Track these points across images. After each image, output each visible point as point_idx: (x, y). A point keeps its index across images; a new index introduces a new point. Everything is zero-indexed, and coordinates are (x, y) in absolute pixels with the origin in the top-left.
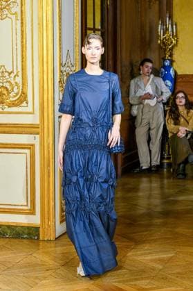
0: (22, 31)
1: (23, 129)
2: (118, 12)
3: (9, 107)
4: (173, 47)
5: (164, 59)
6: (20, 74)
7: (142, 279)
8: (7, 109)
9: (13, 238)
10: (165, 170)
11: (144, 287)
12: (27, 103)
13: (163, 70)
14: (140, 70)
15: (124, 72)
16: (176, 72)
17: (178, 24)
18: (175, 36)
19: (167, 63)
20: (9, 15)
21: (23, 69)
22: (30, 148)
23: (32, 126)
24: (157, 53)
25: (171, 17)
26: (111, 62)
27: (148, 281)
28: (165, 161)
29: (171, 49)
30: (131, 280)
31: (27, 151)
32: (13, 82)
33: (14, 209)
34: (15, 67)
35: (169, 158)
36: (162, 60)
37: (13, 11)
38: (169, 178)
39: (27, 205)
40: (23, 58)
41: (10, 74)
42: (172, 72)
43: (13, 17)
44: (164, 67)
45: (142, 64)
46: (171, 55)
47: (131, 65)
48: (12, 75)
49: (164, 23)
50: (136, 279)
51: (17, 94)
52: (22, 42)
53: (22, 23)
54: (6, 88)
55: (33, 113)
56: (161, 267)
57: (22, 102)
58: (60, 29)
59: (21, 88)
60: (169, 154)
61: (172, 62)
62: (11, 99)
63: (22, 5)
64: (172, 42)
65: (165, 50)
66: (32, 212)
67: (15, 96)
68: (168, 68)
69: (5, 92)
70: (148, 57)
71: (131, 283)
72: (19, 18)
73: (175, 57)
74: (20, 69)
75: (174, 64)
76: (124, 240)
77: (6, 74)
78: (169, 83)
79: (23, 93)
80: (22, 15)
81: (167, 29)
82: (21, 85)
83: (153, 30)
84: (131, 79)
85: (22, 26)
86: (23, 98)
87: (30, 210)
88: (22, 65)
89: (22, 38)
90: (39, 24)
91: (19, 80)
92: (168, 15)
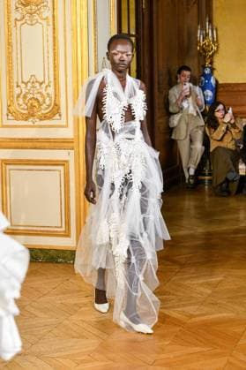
0: (54, 38)
1: (56, 144)
2: (155, 16)
3: (41, 120)
4: (213, 54)
5: (204, 67)
6: (52, 84)
7: (191, 305)
8: (38, 123)
9: (46, 262)
10: (206, 187)
11: (191, 313)
12: (60, 115)
13: (203, 78)
14: (177, 79)
15: (161, 82)
16: (217, 81)
17: (219, 29)
18: (216, 42)
19: (207, 71)
20: (40, 21)
21: (55, 79)
22: (64, 165)
23: (65, 141)
24: (196, 60)
25: (211, 22)
26: (147, 71)
27: (197, 307)
28: (207, 178)
29: (212, 56)
30: (178, 306)
31: (61, 168)
32: (44, 93)
33: (47, 231)
34: (46, 77)
35: (210, 175)
36: (201, 68)
37: (44, 17)
38: (210, 196)
39: (61, 227)
40: (55, 67)
41: (41, 84)
42: (213, 81)
43: (44, 22)
44: (204, 75)
45: (179, 72)
46: (211, 63)
47: (169, 73)
48: (44, 86)
49: (203, 28)
50: (184, 305)
51: (49, 106)
52: (54, 49)
53: (54, 29)
54: (37, 99)
55: (67, 126)
56: (209, 292)
57: (55, 115)
58: (95, 35)
59: (53, 99)
60: (210, 170)
61: (212, 70)
62: (43, 112)
63: (54, 9)
64: (212, 49)
65: (205, 57)
66: (67, 234)
67: (47, 109)
68: (208, 77)
69: (36, 104)
70: (187, 65)
71: (179, 309)
72: (51, 23)
73: (216, 65)
74: (52, 79)
75: (215, 72)
76: (168, 263)
77: (37, 85)
78: (209, 93)
79: (55, 105)
80: (54, 20)
81: (207, 35)
82: (53, 96)
83: (192, 35)
84: (169, 89)
85: (54, 33)
86: (55, 110)
87: (65, 232)
88: (55, 75)
89: (54, 45)
90: (72, 30)
91: (51, 90)
92: (207, 19)
